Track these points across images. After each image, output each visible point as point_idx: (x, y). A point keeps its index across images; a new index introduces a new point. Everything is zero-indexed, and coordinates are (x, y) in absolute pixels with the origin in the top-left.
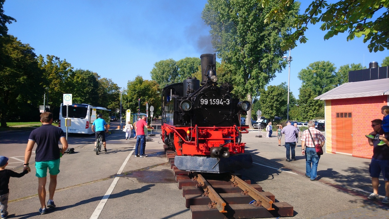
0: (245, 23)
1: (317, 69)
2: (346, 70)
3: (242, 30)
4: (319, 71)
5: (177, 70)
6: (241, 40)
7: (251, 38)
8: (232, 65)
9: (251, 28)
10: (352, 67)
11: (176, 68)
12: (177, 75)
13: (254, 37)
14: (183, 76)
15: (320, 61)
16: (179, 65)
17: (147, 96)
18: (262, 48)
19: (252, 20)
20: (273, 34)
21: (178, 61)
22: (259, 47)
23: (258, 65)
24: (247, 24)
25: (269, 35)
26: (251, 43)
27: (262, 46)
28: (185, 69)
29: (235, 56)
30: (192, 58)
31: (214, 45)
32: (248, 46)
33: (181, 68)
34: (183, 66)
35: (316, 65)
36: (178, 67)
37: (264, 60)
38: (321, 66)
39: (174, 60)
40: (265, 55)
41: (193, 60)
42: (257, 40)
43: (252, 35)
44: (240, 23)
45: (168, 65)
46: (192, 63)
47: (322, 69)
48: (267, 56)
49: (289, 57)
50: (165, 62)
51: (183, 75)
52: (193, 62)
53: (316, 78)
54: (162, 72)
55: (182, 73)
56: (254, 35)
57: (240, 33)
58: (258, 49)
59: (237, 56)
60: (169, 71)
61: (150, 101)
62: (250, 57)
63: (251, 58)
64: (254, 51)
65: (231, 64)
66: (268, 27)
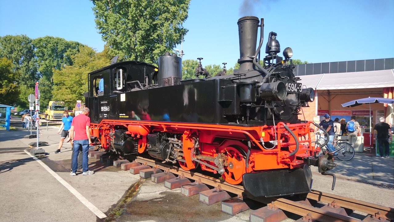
0: (138, 7)
1: (187, 67)
2: (209, 70)
3: (134, 14)
4: (190, 68)
5: (32, 51)
6: (133, 24)
7: (144, 25)
8: (120, 52)
9: (144, 14)
10: (214, 67)
11: (31, 47)
12: (33, 56)
13: (148, 24)
14: (41, 58)
15: (190, 60)
16: (36, 44)
17: (6, 81)
18: (154, 38)
19: (146, 5)
20: (166, 24)
21: (34, 39)
22: (152, 36)
23: (150, 55)
24: (141, 8)
25: (162, 25)
26: (144, 30)
27: (155, 36)
28: (45, 50)
29: (125, 41)
30: (55, 37)
31: (98, 25)
32: (141, 33)
33: (39, 48)
34: (42, 47)
35: (187, 63)
36: (34, 46)
37: (156, 50)
38: (191, 64)
39: (29, 37)
40: (158, 45)
41: (56, 40)
42: (150, 28)
43: (145, 21)
44: (132, 5)
45: (19, 42)
46: (55, 44)
47: (192, 66)
48: (159, 47)
49: (181, 51)
50: (15, 38)
51: (41, 56)
52: (56, 42)
53: (187, 75)
54: (9, 50)
55: (41, 54)
56: (147, 22)
57: (132, 17)
58: (151, 38)
59: (128, 42)
60: (21, 50)
61: (11, 88)
62: (143, 45)
63: (143, 47)
64: (146, 40)
65: (118, 50)
66: (160, 16)
